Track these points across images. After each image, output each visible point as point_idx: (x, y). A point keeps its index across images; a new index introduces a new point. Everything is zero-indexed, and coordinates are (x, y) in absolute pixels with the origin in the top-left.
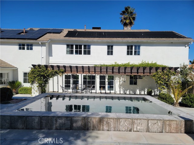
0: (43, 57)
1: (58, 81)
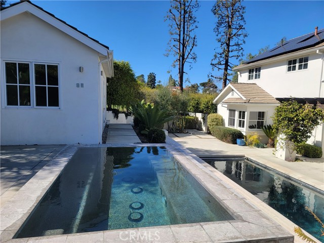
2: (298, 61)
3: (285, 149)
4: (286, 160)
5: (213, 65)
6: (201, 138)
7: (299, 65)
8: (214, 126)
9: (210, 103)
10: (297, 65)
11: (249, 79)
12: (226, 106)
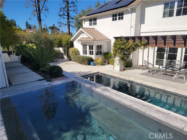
0: (132, 26)
1: (148, 54)
2: (118, 15)
3: (119, 65)
4: (120, 71)
5: (60, 15)
6: (68, 64)
7: (119, 17)
8: (74, 55)
9: (69, 41)
10: (118, 17)
11: (90, 25)
12: (80, 42)
